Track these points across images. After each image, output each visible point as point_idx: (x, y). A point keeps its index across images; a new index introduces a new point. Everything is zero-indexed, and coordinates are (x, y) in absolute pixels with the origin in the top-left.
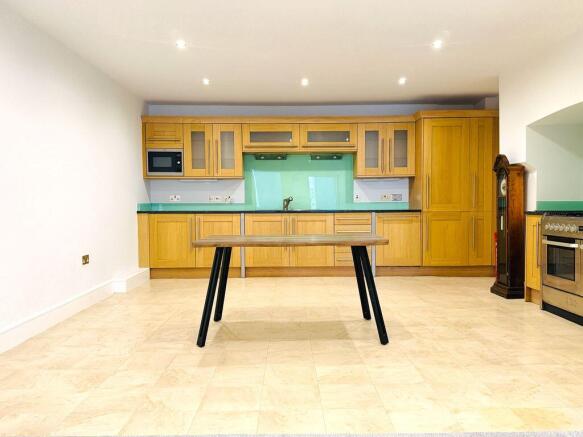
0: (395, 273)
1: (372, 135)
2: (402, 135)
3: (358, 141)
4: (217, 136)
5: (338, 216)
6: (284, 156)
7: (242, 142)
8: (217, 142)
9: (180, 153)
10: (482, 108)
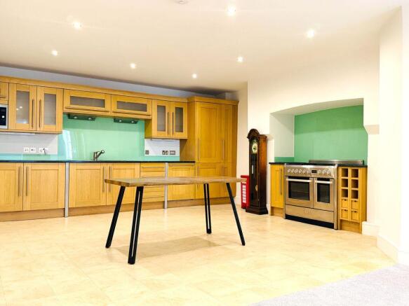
0: (178, 205)
1: (162, 109)
2: (179, 111)
3: (153, 112)
4: (41, 97)
5: (143, 165)
6: (93, 118)
7: (63, 104)
8: (40, 101)
9: (5, 109)
10: (224, 98)
